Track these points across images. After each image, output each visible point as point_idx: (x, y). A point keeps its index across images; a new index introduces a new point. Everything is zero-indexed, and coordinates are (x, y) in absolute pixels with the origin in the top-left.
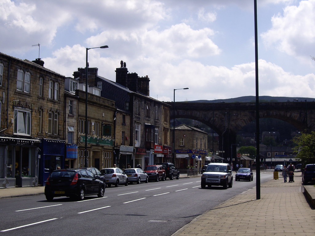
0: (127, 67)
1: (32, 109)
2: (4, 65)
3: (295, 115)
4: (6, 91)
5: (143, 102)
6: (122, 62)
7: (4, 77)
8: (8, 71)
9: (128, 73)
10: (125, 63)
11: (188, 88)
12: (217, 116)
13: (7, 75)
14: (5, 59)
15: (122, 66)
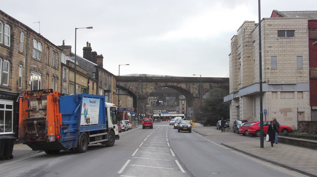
0: (91, 46)
1: (42, 74)
2: (24, 33)
3: (183, 86)
4: (25, 57)
5: (103, 73)
6: (87, 43)
7: (24, 44)
8: (27, 40)
9: (92, 51)
10: (90, 44)
11: (129, 65)
12: (134, 85)
13: (26, 43)
14: (25, 29)
15: (87, 46)
